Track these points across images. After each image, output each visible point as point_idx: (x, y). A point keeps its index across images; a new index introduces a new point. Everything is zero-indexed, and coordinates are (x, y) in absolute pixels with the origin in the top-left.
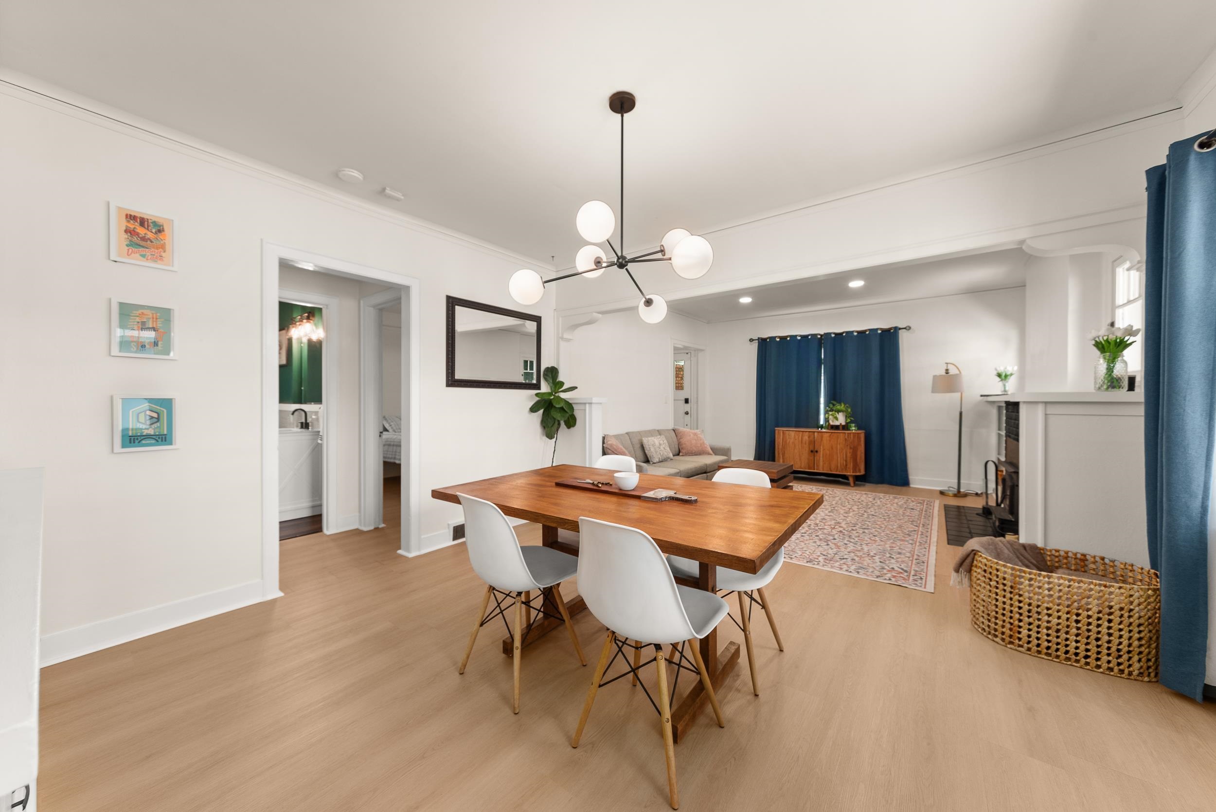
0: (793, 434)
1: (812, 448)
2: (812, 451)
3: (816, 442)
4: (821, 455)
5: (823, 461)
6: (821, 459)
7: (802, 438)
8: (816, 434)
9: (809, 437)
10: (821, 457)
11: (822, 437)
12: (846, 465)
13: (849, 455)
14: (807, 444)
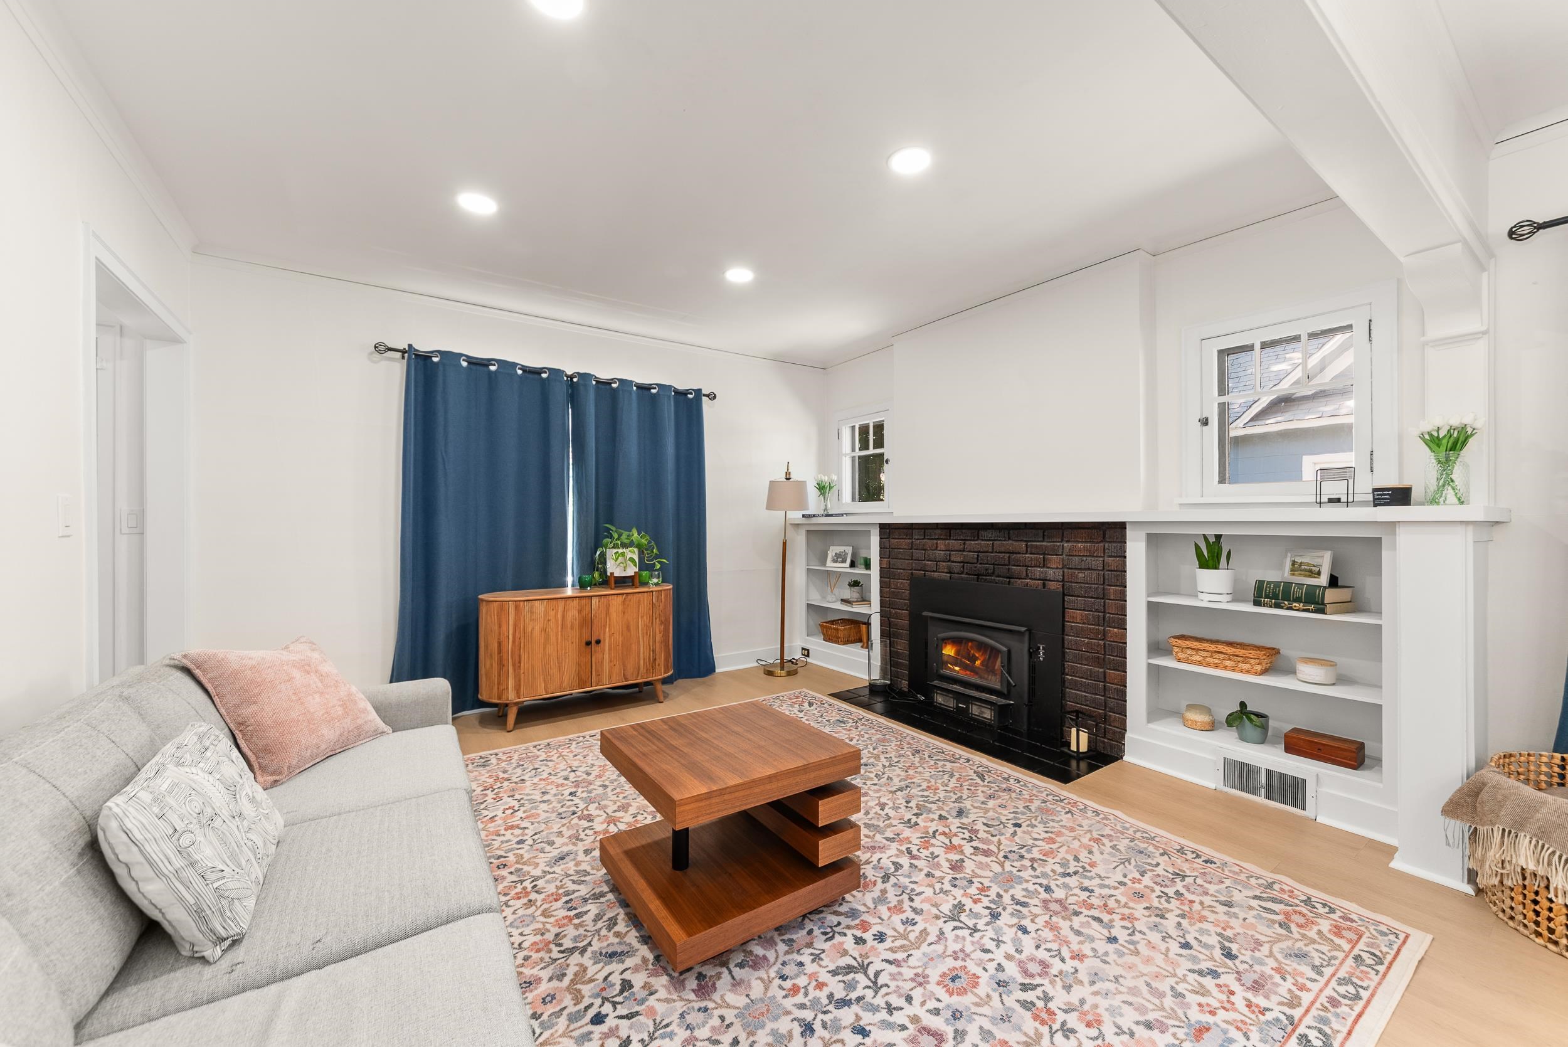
0: (540, 608)
1: (586, 638)
2: (588, 643)
3: (595, 621)
4: (607, 648)
5: (611, 661)
6: (606, 656)
7: (563, 617)
8: (595, 601)
9: (580, 611)
10: (605, 655)
11: (608, 607)
12: (655, 660)
13: (659, 637)
14: (577, 627)
